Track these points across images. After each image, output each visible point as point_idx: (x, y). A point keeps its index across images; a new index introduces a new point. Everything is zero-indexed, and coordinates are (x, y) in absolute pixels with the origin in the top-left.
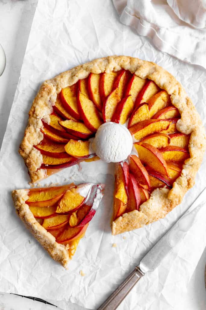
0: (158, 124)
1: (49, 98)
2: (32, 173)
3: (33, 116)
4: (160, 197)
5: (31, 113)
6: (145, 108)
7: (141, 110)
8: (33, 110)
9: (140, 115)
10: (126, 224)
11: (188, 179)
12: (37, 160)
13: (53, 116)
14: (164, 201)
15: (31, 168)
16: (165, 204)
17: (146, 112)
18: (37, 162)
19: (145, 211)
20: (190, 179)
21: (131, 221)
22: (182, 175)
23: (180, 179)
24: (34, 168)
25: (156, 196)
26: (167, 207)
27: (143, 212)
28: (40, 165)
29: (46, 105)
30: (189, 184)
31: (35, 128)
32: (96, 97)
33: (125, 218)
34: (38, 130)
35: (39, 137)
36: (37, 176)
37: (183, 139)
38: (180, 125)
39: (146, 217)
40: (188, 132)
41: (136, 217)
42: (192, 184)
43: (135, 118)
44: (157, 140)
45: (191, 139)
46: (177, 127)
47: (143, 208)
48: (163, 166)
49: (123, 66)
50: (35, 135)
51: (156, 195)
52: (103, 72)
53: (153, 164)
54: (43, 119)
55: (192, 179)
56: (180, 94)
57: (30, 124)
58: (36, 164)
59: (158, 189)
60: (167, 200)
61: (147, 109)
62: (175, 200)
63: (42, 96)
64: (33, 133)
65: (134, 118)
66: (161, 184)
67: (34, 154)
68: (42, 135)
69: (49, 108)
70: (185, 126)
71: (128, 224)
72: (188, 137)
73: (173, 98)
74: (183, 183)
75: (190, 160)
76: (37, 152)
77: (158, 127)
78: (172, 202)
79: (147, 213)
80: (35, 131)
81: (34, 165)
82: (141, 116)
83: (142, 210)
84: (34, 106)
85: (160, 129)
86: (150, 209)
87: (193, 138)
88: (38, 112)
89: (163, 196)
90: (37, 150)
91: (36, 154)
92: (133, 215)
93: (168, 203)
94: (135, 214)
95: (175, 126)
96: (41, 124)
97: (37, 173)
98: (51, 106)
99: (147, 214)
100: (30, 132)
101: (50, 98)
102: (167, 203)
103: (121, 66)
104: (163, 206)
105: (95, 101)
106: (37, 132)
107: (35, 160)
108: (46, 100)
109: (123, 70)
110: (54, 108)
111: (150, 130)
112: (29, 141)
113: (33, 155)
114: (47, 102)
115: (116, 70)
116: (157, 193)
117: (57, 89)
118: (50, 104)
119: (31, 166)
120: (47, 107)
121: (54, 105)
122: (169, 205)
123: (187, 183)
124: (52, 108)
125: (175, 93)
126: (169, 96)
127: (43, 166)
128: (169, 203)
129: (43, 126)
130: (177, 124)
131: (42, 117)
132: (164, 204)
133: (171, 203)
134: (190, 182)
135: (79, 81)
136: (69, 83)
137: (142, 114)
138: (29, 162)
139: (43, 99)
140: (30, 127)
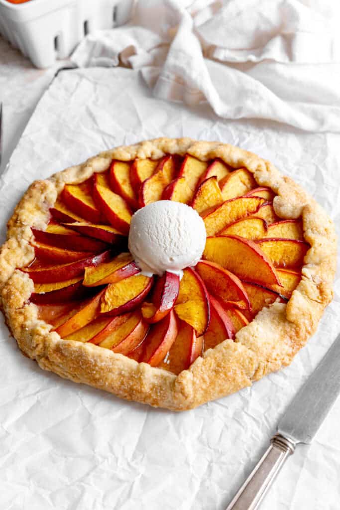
0: (240, 203)
1: (43, 197)
2: (13, 313)
3: (15, 226)
4: (272, 322)
5: (11, 223)
6: (213, 186)
7: (206, 190)
8: (14, 218)
9: (206, 198)
10: (214, 373)
11: (318, 283)
12: (23, 287)
13: (50, 225)
14: (281, 328)
15: (11, 301)
16: (286, 332)
17: (215, 192)
18: (23, 289)
19: (248, 340)
20: (321, 283)
21: (223, 363)
22: (303, 277)
23: (302, 285)
24: (18, 300)
25: (263, 320)
26: (291, 338)
27: (242, 344)
28: (29, 295)
29: (39, 209)
30: (321, 292)
31: (19, 240)
32: (127, 189)
33: (209, 358)
34: (25, 242)
35: (26, 254)
36: (24, 314)
37: (291, 228)
38: (280, 206)
39: (250, 353)
40: (296, 215)
41: (231, 352)
42: (327, 291)
43: (198, 204)
44: (244, 227)
46: (276, 213)
47: (242, 336)
48: (264, 261)
50: (20, 252)
51: (264, 319)
52: (134, 156)
53: (244, 266)
54: (33, 227)
55: (324, 283)
56: (269, 169)
57: (10, 237)
58: (21, 293)
59: (265, 309)
60: (287, 324)
61: (216, 187)
62: (302, 320)
63: (31, 197)
64: (16, 249)
66: (268, 298)
67: (18, 279)
68: (33, 249)
69: (44, 213)
70: (289, 205)
71: (217, 372)
72: (299, 222)
73: (258, 176)
74: (310, 290)
76: (23, 275)
77: (240, 209)
78: (297, 325)
79: (251, 344)
80: (20, 246)
81: (18, 294)
82: (208, 199)
83: (241, 339)
84: (17, 212)
85: (246, 212)
86: (256, 337)
88: (23, 217)
89: (277, 318)
90: (22, 273)
91: (21, 278)
92: (225, 348)
93: (291, 330)
94: (228, 347)
95: (273, 210)
96: (29, 233)
97: (23, 310)
98: (48, 209)
99: (251, 346)
100: (9, 248)
101: (45, 198)
102: (288, 330)
104: (282, 337)
105: (125, 194)
106: (23, 247)
107: (20, 286)
108: (38, 201)
110: (53, 211)
111: (228, 215)
112: (8, 261)
113: (15, 280)
114: (40, 205)
115: (155, 157)
116: (265, 315)
117: (57, 186)
118: (45, 205)
119: (12, 297)
120: (40, 212)
121: (53, 206)
122: (294, 334)
123: (317, 292)
124: (48, 213)
125: (259, 169)
126: (251, 175)
127: (35, 299)
128: (293, 329)
129: (33, 237)
130: (274, 205)
131: (31, 225)
132: (283, 332)
133: (295, 329)
134: (322, 287)
135: (95, 175)
136: (78, 177)
137: (209, 195)
138: (8, 293)
139: (34, 200)
140: (10, 240)
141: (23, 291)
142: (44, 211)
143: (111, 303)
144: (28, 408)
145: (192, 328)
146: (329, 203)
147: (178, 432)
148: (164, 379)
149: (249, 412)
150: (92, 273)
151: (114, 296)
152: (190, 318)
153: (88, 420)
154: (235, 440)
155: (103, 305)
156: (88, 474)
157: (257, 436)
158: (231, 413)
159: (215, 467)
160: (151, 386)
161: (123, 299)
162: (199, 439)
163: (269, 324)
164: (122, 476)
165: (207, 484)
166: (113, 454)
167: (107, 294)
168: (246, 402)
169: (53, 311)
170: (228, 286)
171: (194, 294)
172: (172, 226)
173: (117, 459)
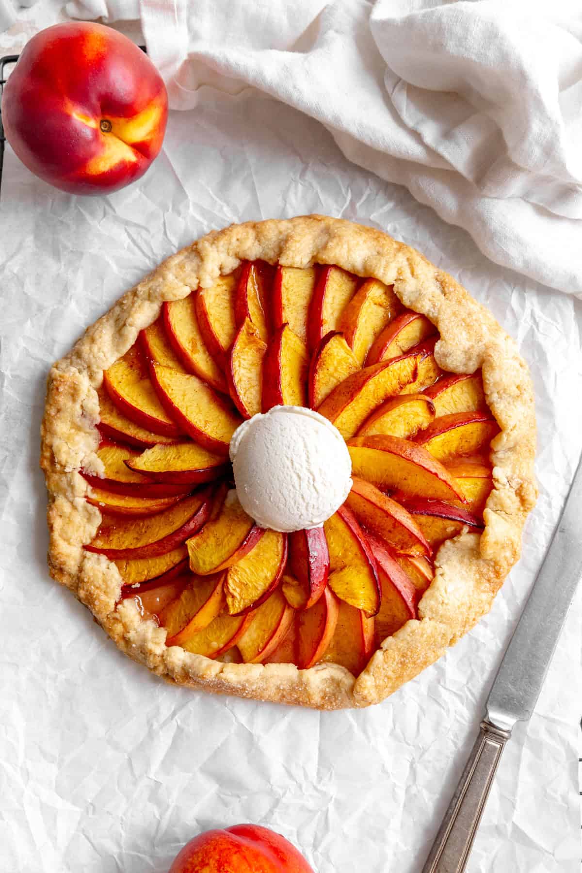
0: (387, 375)
1: (77, 407)
2: (105, 620)
3: (54, 471)
4: (461, 562)
5: (46, 463)
6: (339, 346)
8: (47, 454)
9: (331, 369)
10: (400, 666)
11: (516, 486)
12: (105, 581)
13: (105, 449)
14: (474, 568)
15: (97, 608)
16: (482, 575)
17: (345, 355)
18: (107, 587)
19: (437, 613)
20: (521, 486)
21: (409, 653)
22: (496, 484)
23: (496, 497)
24: (107, 605)
25: (449, 562)
26: (489, 581)
27: (430, 619)
28: (118, 592)
29: (79, 428)
30: (523, 501)
31: (71, 499)
32: (201, 360)
33: (390, 651)
34: (81, 501)
35: (89, 519)
36: (121, 621)
37: (465, 389)
38: (445, 356)
39: (442, 627)
40: (472, 368)
41: (418, 637)
42: (531, 498)
43: (321, 381)
44: (400, 416)
45: (488, 382)
46: (438, 362)
47: (428, 608)
48: (440, 479)
49: (241, 255)
50: (78, 518)
51: (448, 560)
52: (195, 288)
53: (409, 482)
54: (82, 468)
55: (525, 485)
56: (415, 273)
57: (55, 495)
58: (105, 593)
59: (448, 543)
60: (482, 563)
61: (343, 346)
62: (503, 555)
63: (59, 411)
64: (70, 514)
65: (319, 381)
66: (452, 526)
67: (93, 568)
68: (96, 510)
69: (89, 434)
70: (459, 352)
71: (403, 663)
72: (477, 378)
73: (401, 290)
74: (508, 502)
75: (504, 437)
76: (98, 559)
77: (389, 383)
78: (496, 563)
79: (441, 616)
80: (74, 508)
81: (103, 597)
82: (336, 370)
83: (428, 614)
84: (47, 442)
85: (398, 386)
86: (446, 604)
87: (491, 377)
88: (62, 457)
89: (467, 556)
90: (96, 555)
91: (96, 566)
92: (409, 635)
93: (489, 570)
94: (413, 632)
95: (434, 361)
96: (81, 485)
97: (117, 615)
98: (92, 427)
99: (443, 619)
100: (61, 516)
101: (82, 407)
102: (485, 570)
103: (237, 256)
104: (478, 582)
105: (202, 372)
106: (80, 508)
107: (101, 582)
108: (72, 416)
109: (245, 264)
110: (102, 427)
111: (371, 398)
112: (68, 541)
113: (91, 574)
114: (77, 420)
115: (227, 271)
116: (450, 553)
117: (91, 377)
118: (87, 422)
119: (97, 603)
120: (82, 434)
121: (98, 420)
122: (492, 575)
123: (517, 500)
124: (96, 431)
125: (401, 278)
126: (389, 289)
127: (127, 592)
128: (491, 569)
129: (90, 488)
130: (436, 356)
131: (79, 465)
132: (477, 576)
133: (494, 567)
134: (523, 494)
135: (142, 335)
136: (118, 351)
137: (335, 363)
138: (86, 595)
139: (65, 415)
140: (57, 503)
141: (108, 590)
142: (88, 430)
143: (240, 595)
144: (170, 741)
145: (359, 610)
146: (512, 310)
147: (365, 731)
148: (336, 683)
149: (447, 686)
150: (198, 545)
151: (242, 583)
152: (354, 596)
153: (250, 741)
154: (437, 727)
155: (229, 600)
156: (271, 812)
157: (462, 716)
158: (424, 689)
159: (419, 768)
160: (322, 694)
161: (256, 588)
162: (392, 733)
163: (459, 567)
164: (311, 804)
165: (414, 790)
166: (294, 780)
167: (230, 581)
168: (441, 672)
169: (158, 597)
170: (394, 527)
171: (351, 555)
172: (304, 484)
173: (300, 787)
